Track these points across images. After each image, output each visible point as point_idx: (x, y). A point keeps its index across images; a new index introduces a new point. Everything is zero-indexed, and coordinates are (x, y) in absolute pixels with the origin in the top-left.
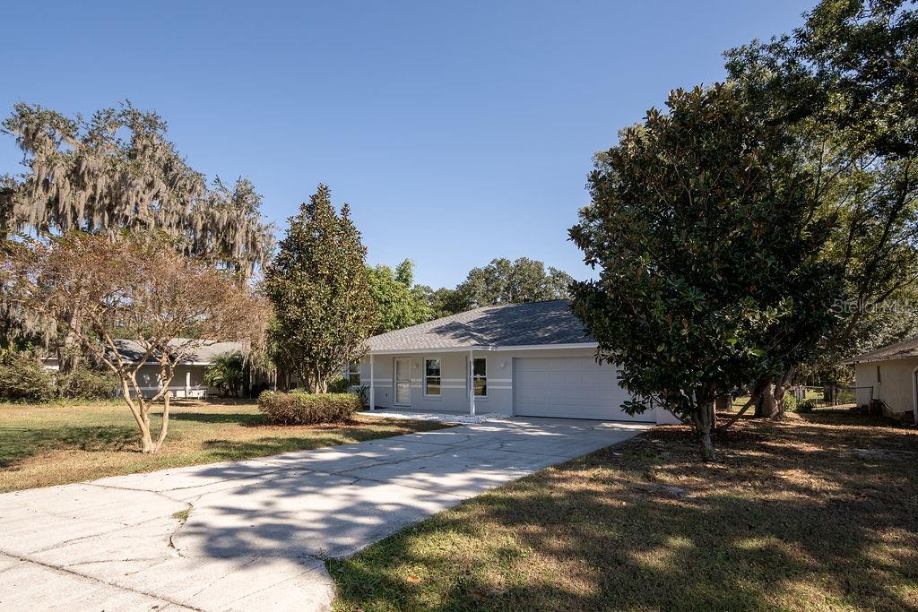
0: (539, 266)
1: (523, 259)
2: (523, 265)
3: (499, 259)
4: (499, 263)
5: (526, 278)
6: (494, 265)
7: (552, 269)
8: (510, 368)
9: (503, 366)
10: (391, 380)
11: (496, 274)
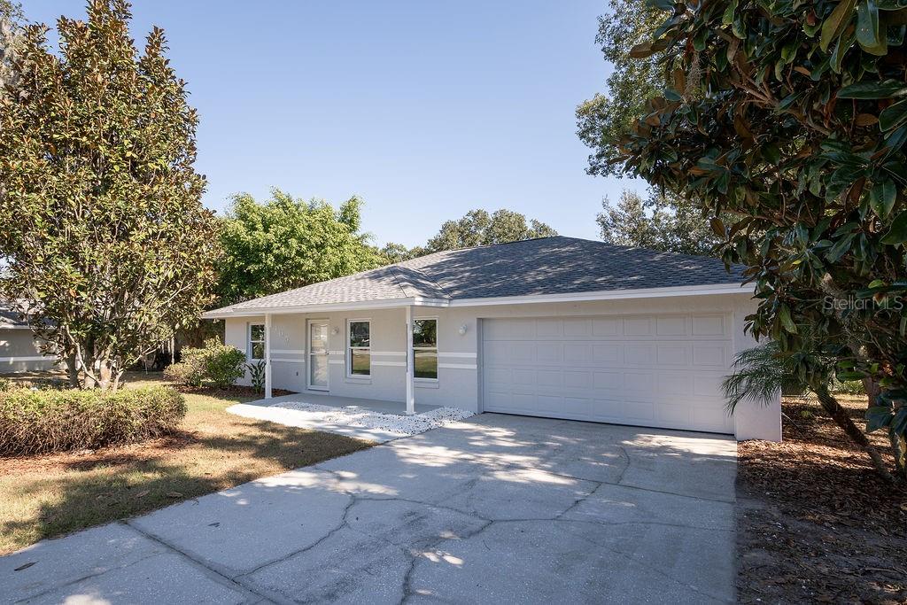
0: (520, 220)
1: (502, 212)
2: (502, 217)
3: (475, 211)
4: (476, 215)
5: (506, 231)
6: (471, 218)
7: (535, 222)
8: (474, 334)
9: (461, 331)
10: (303, 352)
11: (473, 228)
